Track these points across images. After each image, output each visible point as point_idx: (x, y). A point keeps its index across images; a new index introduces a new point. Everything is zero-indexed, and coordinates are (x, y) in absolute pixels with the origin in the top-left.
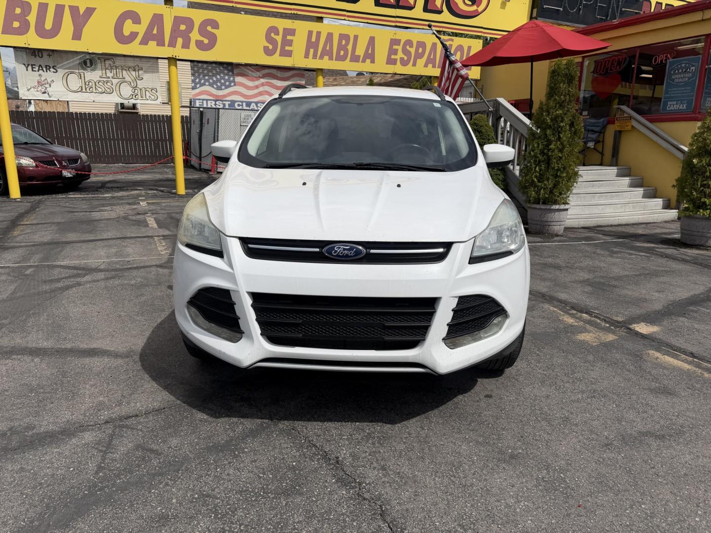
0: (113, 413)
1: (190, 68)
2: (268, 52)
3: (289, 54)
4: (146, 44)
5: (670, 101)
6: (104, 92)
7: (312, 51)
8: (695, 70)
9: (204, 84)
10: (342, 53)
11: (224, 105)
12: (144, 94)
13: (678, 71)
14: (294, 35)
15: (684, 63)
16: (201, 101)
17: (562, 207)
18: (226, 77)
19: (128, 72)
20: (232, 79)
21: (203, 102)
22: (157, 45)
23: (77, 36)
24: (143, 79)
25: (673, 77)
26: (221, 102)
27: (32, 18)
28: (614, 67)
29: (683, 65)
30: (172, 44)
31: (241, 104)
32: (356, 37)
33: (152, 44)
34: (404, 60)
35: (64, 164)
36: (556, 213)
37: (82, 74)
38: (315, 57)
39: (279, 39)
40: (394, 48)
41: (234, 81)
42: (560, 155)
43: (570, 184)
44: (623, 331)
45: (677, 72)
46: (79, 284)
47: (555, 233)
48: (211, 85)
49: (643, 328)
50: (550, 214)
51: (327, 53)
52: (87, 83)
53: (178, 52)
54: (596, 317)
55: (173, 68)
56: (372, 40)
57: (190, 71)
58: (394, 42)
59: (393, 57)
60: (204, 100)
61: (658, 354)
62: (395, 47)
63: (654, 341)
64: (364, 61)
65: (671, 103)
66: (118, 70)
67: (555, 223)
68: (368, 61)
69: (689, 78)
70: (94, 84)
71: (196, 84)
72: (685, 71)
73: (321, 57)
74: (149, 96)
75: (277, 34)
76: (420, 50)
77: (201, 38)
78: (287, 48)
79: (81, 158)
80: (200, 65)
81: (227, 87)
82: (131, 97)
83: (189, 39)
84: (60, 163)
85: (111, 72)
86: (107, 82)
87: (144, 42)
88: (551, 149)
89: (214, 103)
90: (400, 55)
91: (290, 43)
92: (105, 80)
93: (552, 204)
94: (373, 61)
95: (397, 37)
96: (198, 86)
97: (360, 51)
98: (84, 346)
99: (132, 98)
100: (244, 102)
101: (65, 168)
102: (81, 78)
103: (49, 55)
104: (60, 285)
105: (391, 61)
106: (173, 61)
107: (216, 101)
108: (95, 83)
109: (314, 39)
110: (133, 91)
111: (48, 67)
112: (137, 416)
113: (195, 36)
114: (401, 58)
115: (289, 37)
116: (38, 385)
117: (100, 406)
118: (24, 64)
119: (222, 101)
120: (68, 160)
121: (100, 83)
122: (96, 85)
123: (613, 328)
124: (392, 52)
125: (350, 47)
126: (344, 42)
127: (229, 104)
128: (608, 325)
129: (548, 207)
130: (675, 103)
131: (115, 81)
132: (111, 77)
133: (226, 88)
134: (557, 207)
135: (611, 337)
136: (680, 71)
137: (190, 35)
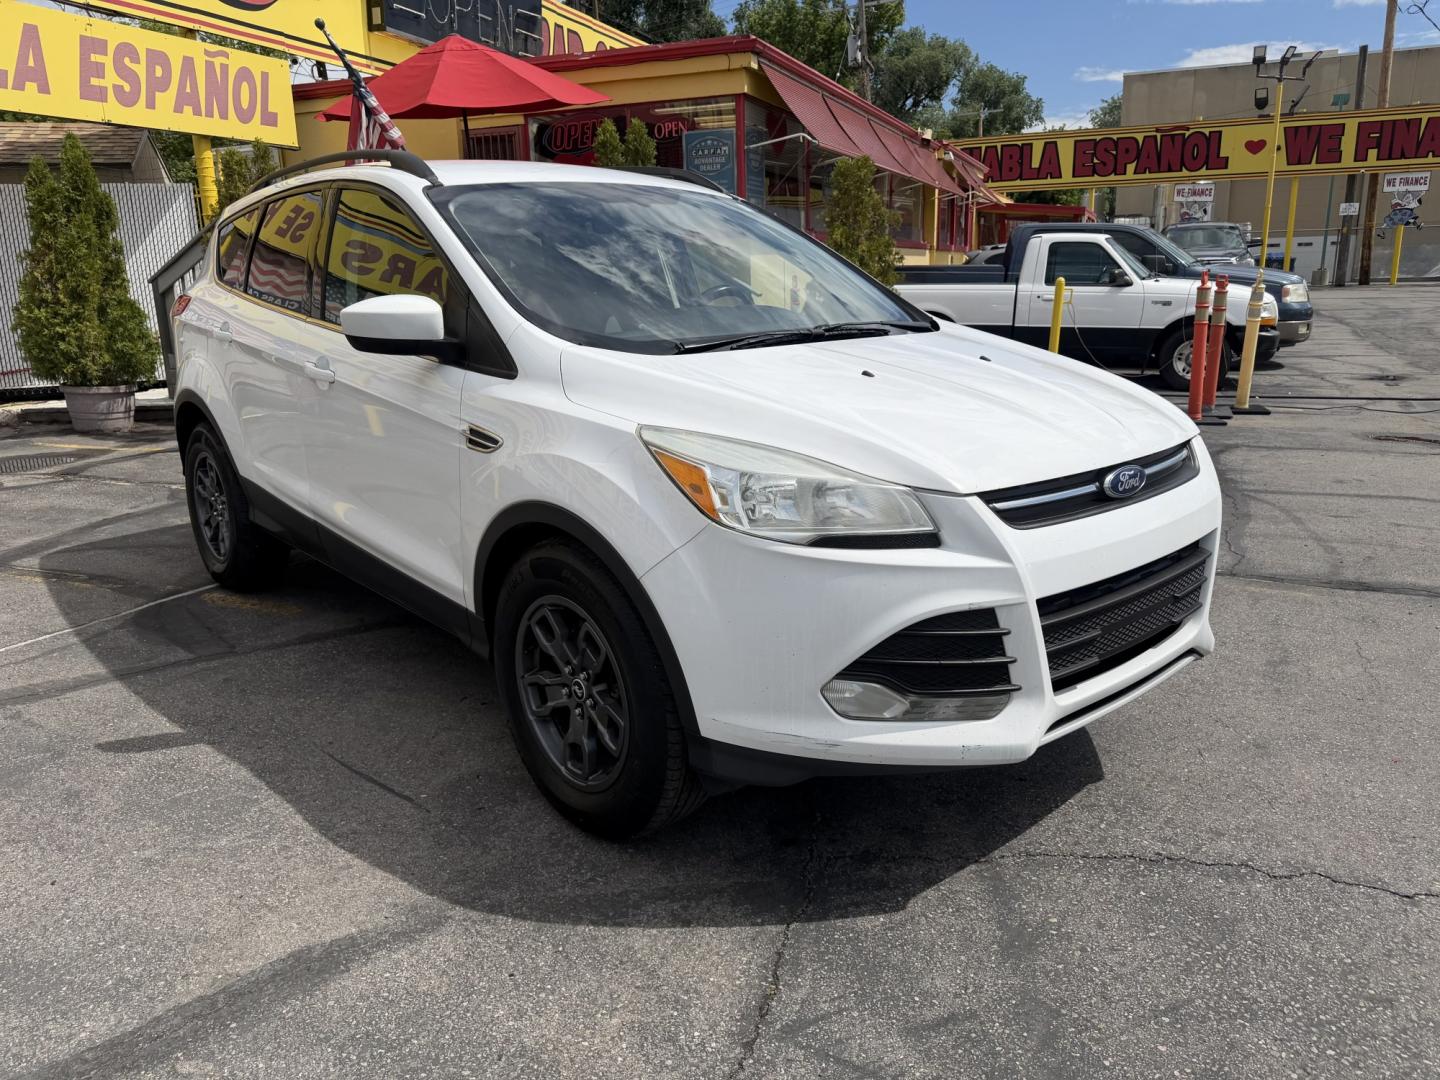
8: (729, 152)
13: (703, 152)
15: (710, 139)
25: (696, 162)
28: (587, 138)
29: (709, 142)
34: (125, 92)
40: (93, 59)
45: (700, 153)
56: (31, 34)
58: (91, 45)
59: (94, 82)
62: (95, 57)
64: (19, 86)
68: (32, 86)
69: (723, 165)
72: (714, 153)
76: (159, 72)
90: (111, 79)
94: (44, 89)
95: (96, 35)
105: (91, 92)
114: (114, 86)
124: (89, 71)
136: (706, 152)
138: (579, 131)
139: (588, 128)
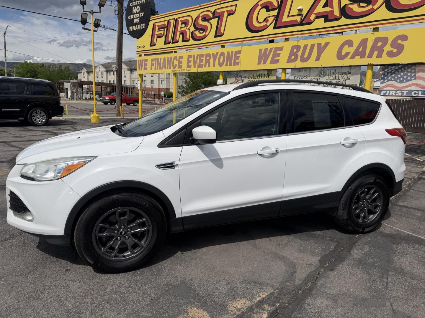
4: (354, 58)
9: (390, 80)
11: (403, 93)
16: (386, 91)
18: (409, 74)
19: (342, 76)
20: (413, 75)
21: (386, 92)
22: (360, 58)
23: (318, 59)
24: (350, 79)
26: (401, 92)
27: (300, 54)
30: (370, 56)
31: (417, 92)
33: (357, 57)
41: (415, 76)
48: (396, 80)
53: (373, 60)
55: (370, 71)
60: (387, 90)
66: (336, 75)
71: (384, 80)
77: (391, 49)
80: (389, 67)
81: (408, 81)
83: (382, 51)
85: (333, 77)
89: (395, 92)
96: (386, 81)
100: (420, 91)
103: (305, 71)
106: (370, 67)
107: (396, 91)
111: (304, 77)
113: (388, 48)
118: (294, 76)
119: (402, 91)
127: (406, 93)
132: (332, 79)
133: (406, 82)
137: (384, 48)
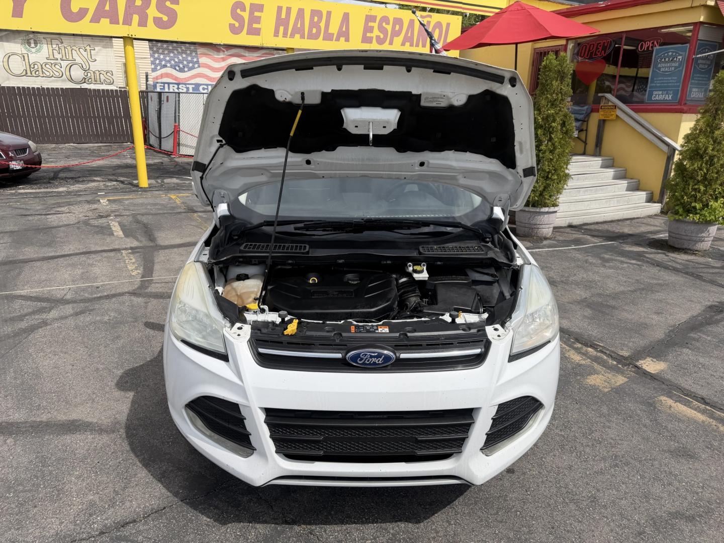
0: (107, 519)
1: (149, 49)
2: (234, 30)
3: (257, 32)
4: (98, 21)
5: (655, 90)
6: (52, 76)
7: (282, 29)
8: (682, 59)
9: (165, 66)
10: (314, 31)
11: (188, 88)
12: (98, 77)
13: (665, 59)
14: (262, 12)
15: (671, 52)
16: (163, 85)
17: (552, 209)
18: (189, 58)
19: (79, 53)
20: (195, 60)
21: (164, 86)
22: (110, 23)
23: (18, 13)
24: (96, 60)
25: (659, 66)
26: (184, 86)
28: (599, 52)
29: (670, 54)
30: (127, 21)
31: (206, 87)
32: (329, 14)
33: (105, 21)
34: (380, 38)
35: (11, 154)
36: (546, 216)
37: (26, 56)
38: (285, 35)
39: (246, 15)
40: (369, 25)
41: (197, 62)
42: (551, 157)
43: (560, 186)
44: (630, 371)
45: (663, 60)
46: (45, 323)
47: (544, 235)
48: (174, 67)
49: (651, 366)
50: (539, 217)
51: (298, 31)
52: (32, 66)
53: (134, 30)
54: (602, 352)
55: (129, 48)
56: (346, 17)
57: (149, 52)
58: (370, 18)
59: (369, 35)
60: (164, 83)
61: (670, 402)
62: (371, 24)
63: (663, 383)
64: (338, 39)
65: (656, 93)
66: (66, 51)
67: (544, 226)
68: (342, 39)
69: (676, 68)
70: (40, 67)
71: (156, 66)
72: (671, 60)
73: (292, 36)
74: (104, 80)
75: (244, 10)
76: (397, 27)
77: (159, 15)
78: (255, 26)
79: (29, 147)
80: (159, 44)
81: (190, 69)
82: (83, 81)
83: (147, 16)
84: (7, 154)
85: (59, 53)
86: (56, 64)
87: (95, 19)
88: (541, 150)
89: (176, 86)
90: (376, 32)
91: (258, 20)
92: (52, 62)
93: (541, 207)
94: (347, 40)
95: (373, 13)
96: (159, 68)
97: (334, 29)
98: (62, 417)
99: (85, 82)
100: (210, 85)
101: (12, 159)
102: (24, 60)
104: (23, 325)
105: (366, 40)
106: (129, 41)
107: (178, 84)
108: (42, 66)
109: (283, 16)
110: (86, 74)
112: (134, 521)
113: (152, 12)
114: (377, 36)
115: (257, 14)
116: (16, 480)
117: (91, 510)
119: (185, 84)
120: (15, 150)
121: (47, 66)
122: (42, 68)
123: (620, 366)
124: (368, 29)
125: (322, 25)
126: (316, 19)
127: (193, 88)
128: (615, 363)
129: (538, 210)
130: (661, 92)
131: (64, 64)
132: (59, 59)
133: (189, 71)
134: (546, 209)
135: (620, 380)
136: (667, 60)
137: (147, 11)
138: (595, 47)
139: (600, 46)
